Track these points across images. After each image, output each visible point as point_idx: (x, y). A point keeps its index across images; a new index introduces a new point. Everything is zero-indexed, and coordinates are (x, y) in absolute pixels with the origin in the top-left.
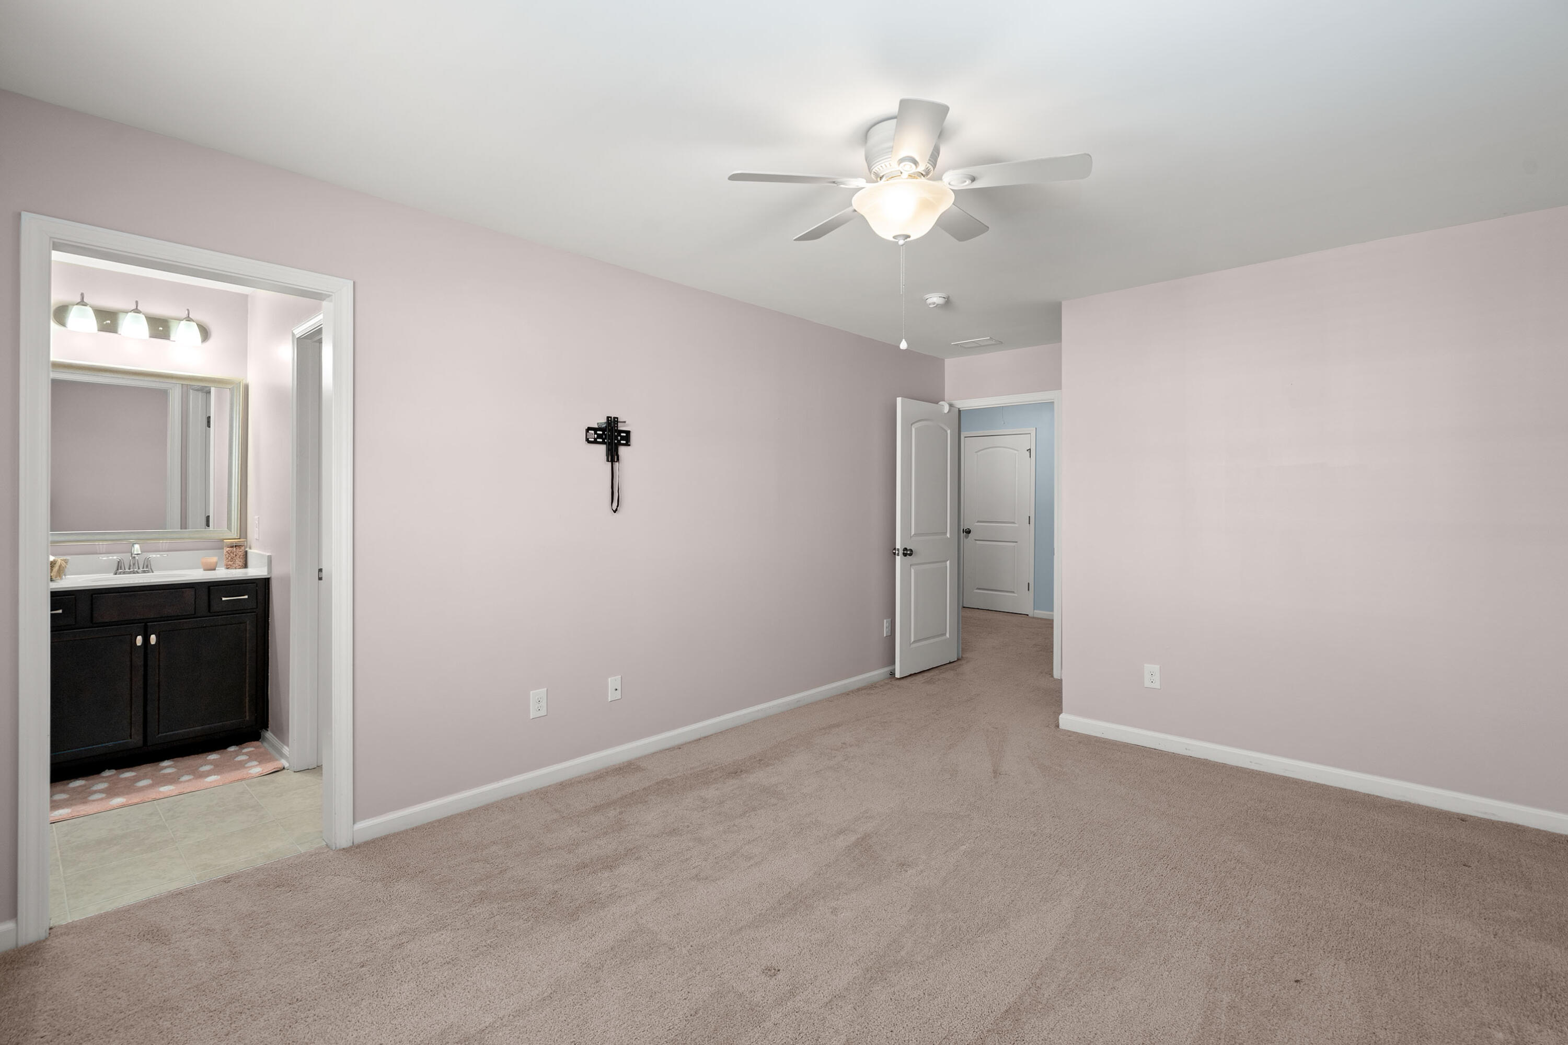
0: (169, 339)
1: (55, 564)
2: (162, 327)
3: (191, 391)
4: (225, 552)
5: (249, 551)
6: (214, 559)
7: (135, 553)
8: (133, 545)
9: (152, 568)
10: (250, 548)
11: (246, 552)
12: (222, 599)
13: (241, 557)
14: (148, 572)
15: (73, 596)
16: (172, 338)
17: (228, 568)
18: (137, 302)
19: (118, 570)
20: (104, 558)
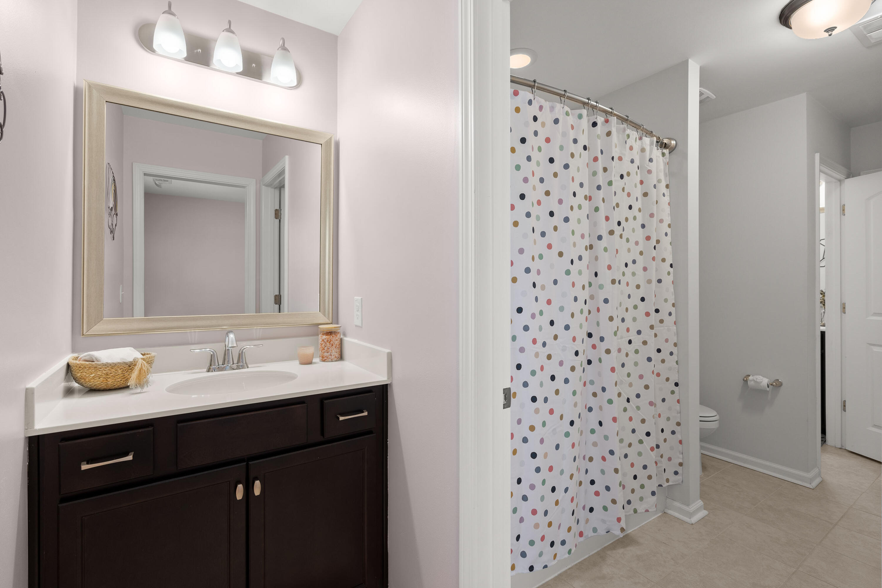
0: (261, 79)
1: (135, 365)
2: (255, 64)
3: (263, 186)
4: (321, 340)
5: (346, 339)
6: (310, 350)
7: (230, 346)
8: (227, 335)
9: (247, 362)
10: (345, 335)
11: (341, 340)
12: (339, 418)
13: (338, 346)
14: (243, 368)
15: (151, 429)
16: (265, 79)
17: (324, 361)
18: (230, 22)
19: (211, 365)
20: (197, 350)
